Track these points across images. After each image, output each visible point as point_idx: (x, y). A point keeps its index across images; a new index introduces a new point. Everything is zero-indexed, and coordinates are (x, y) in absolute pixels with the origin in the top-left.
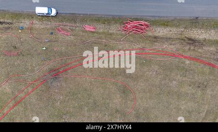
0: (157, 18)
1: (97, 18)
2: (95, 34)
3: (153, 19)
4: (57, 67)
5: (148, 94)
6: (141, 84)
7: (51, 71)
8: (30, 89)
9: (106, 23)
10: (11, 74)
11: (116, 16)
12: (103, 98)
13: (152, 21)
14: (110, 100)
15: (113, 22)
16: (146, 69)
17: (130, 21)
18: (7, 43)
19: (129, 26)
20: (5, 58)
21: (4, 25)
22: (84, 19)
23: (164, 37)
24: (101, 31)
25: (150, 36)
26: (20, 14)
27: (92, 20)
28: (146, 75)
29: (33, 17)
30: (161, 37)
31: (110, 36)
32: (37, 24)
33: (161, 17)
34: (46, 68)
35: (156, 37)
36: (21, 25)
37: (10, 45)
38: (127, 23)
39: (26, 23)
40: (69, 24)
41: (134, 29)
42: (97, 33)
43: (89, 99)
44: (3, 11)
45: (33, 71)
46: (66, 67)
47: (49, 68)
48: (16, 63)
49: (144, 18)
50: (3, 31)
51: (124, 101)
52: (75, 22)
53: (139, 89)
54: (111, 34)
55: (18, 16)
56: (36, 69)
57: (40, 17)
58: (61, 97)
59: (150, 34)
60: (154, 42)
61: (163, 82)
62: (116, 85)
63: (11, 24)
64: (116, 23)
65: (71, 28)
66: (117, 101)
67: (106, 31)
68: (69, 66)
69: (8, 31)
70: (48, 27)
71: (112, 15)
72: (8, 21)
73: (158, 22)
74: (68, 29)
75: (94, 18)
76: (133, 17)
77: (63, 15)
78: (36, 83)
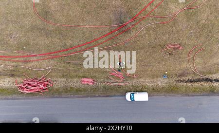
0: (10, 97)
1: (79, 93)
2: (81, 75)
3: (14, 96)
4: (121, 35)
5: (20, 12)
6: (27, 23)
7: (127, 31)
8: (148, 9)
9: (69, 89)
10: (171, 24)
11: (57, 97)
12: (69, 5)
13: (15, 93)
14: (61, 4)
15: (61, 90)
16: (23, 40)
17: (41, 92)
18: (180, 58)
19: (42, 86)
20: (180, 41)
21: (186, 78)
22: (95, 91)
23: (3, 77)
24: (75, 80)
25: (19, 76)
26: (168, 93)
27: (85, 90)
28: (23, 33)
29: (153, 89)
30: (6, 77)
31: (65, 74)
32: (148, 82)
33: (5, 99)
34: (133, 33)
35: (13, 75)
36: (166, 81)
37: (176, 56)
38: (44, 89)
39: (161, 82)
40: (112, 84)
41: (36, 84)
42: (79, 77)
43: (84, 3)
44: (189, 95)
45: (148, 29)
46: (111, 35)
47: (130, 33)
48: (167, 36)
49: (25, 97)
50: (186, 71)
51: (46, 4)
52: (104, 87)
53: (30, 17)
54: (63, 76)
55: (170, 91)
56: (145, 32)
57: (145, 90)
58: (114, 3)
59: (19, 79)
60: (14, 71)
61: (4, 26)
62: (55, 20)
63: (178, 81)
64: (57, 90)
65: (109, 81)
66: (54, 3)
67: (70, 80)
68: (108, 37)
69: (180, 72)
70: (135, 80)
71: (62, 97)
72: (182, 84)
73: (9, 92)
74: (112, 79)
75: (83, 93)
76: (38, 97)
77: (119, 94)
78: (142, 16)
